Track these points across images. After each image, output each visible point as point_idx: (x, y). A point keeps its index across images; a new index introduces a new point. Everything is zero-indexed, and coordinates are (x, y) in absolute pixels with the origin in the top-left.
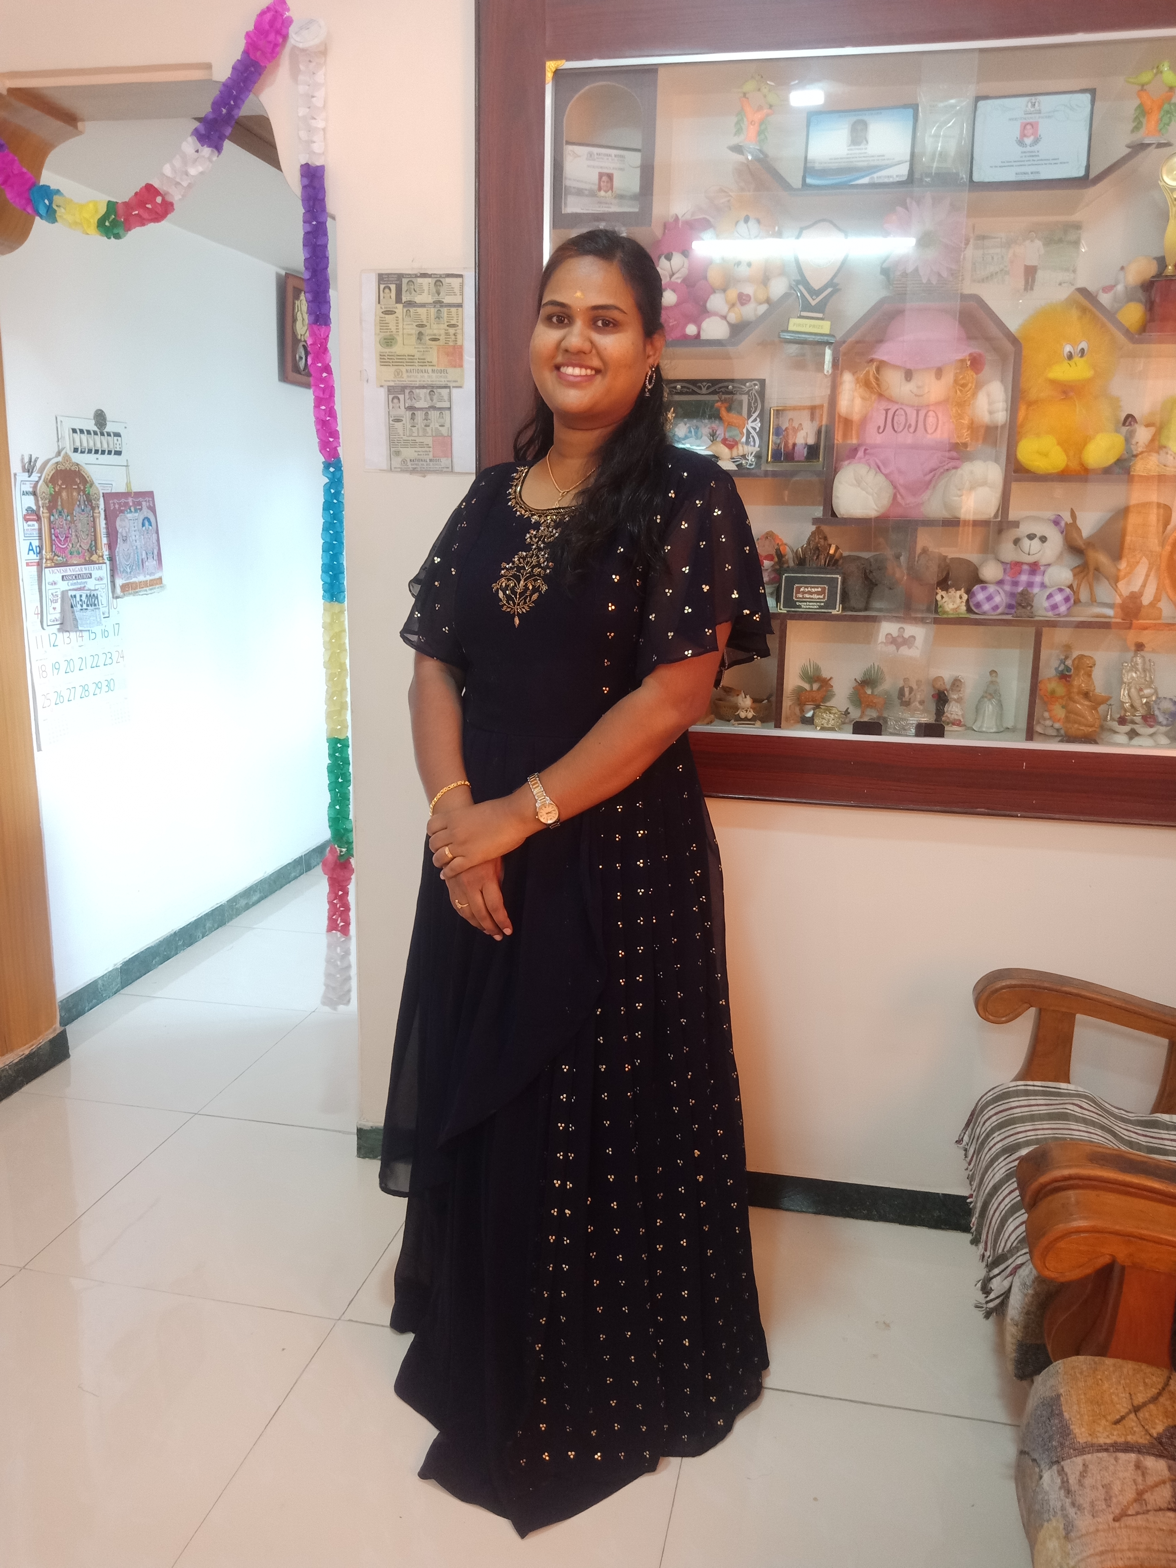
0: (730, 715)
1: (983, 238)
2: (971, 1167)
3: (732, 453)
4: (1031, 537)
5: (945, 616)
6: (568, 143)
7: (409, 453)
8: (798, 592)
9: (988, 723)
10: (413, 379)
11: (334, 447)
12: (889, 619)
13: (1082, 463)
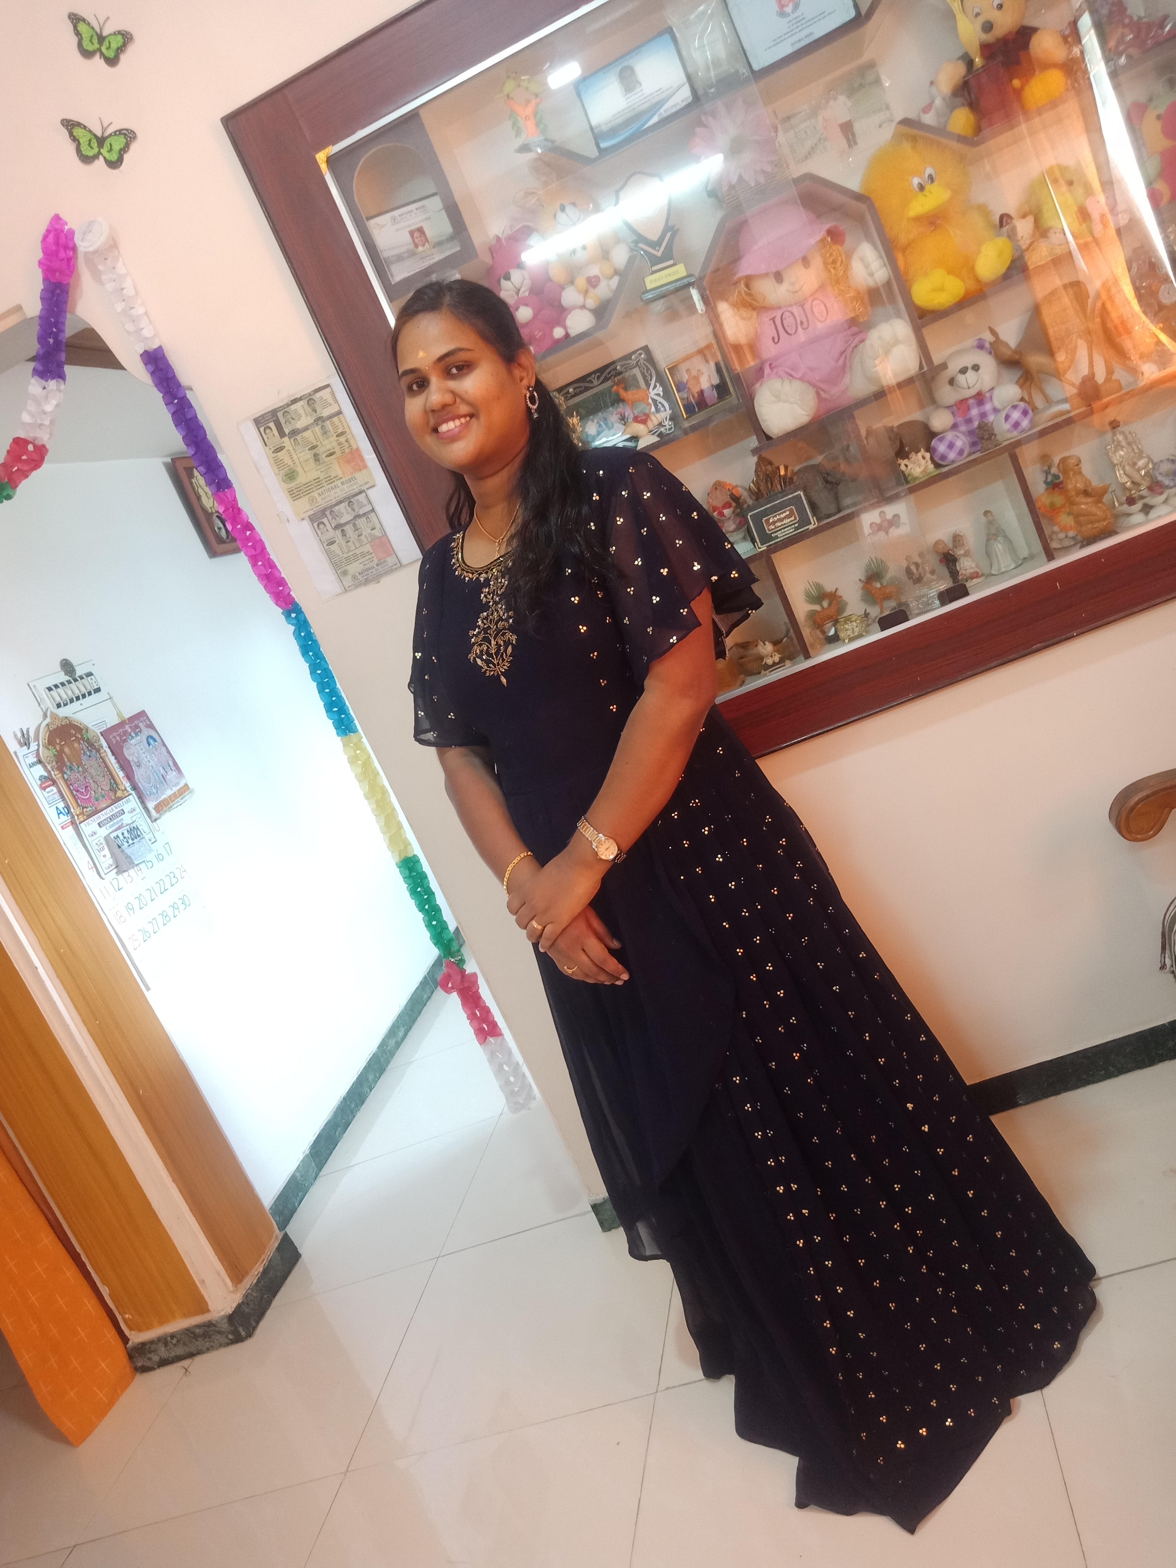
0: (760, 667)
1: (788, 118)
3: (647, 427)
4: (963, 371)
5: (917, 482)
6: (368, 219)
7: (355, 568)
8: (768, 524)
9: (1005, 562)
10: (328, 499)
11: (286, 594)
12: (866, 509)
13: (978, 280)
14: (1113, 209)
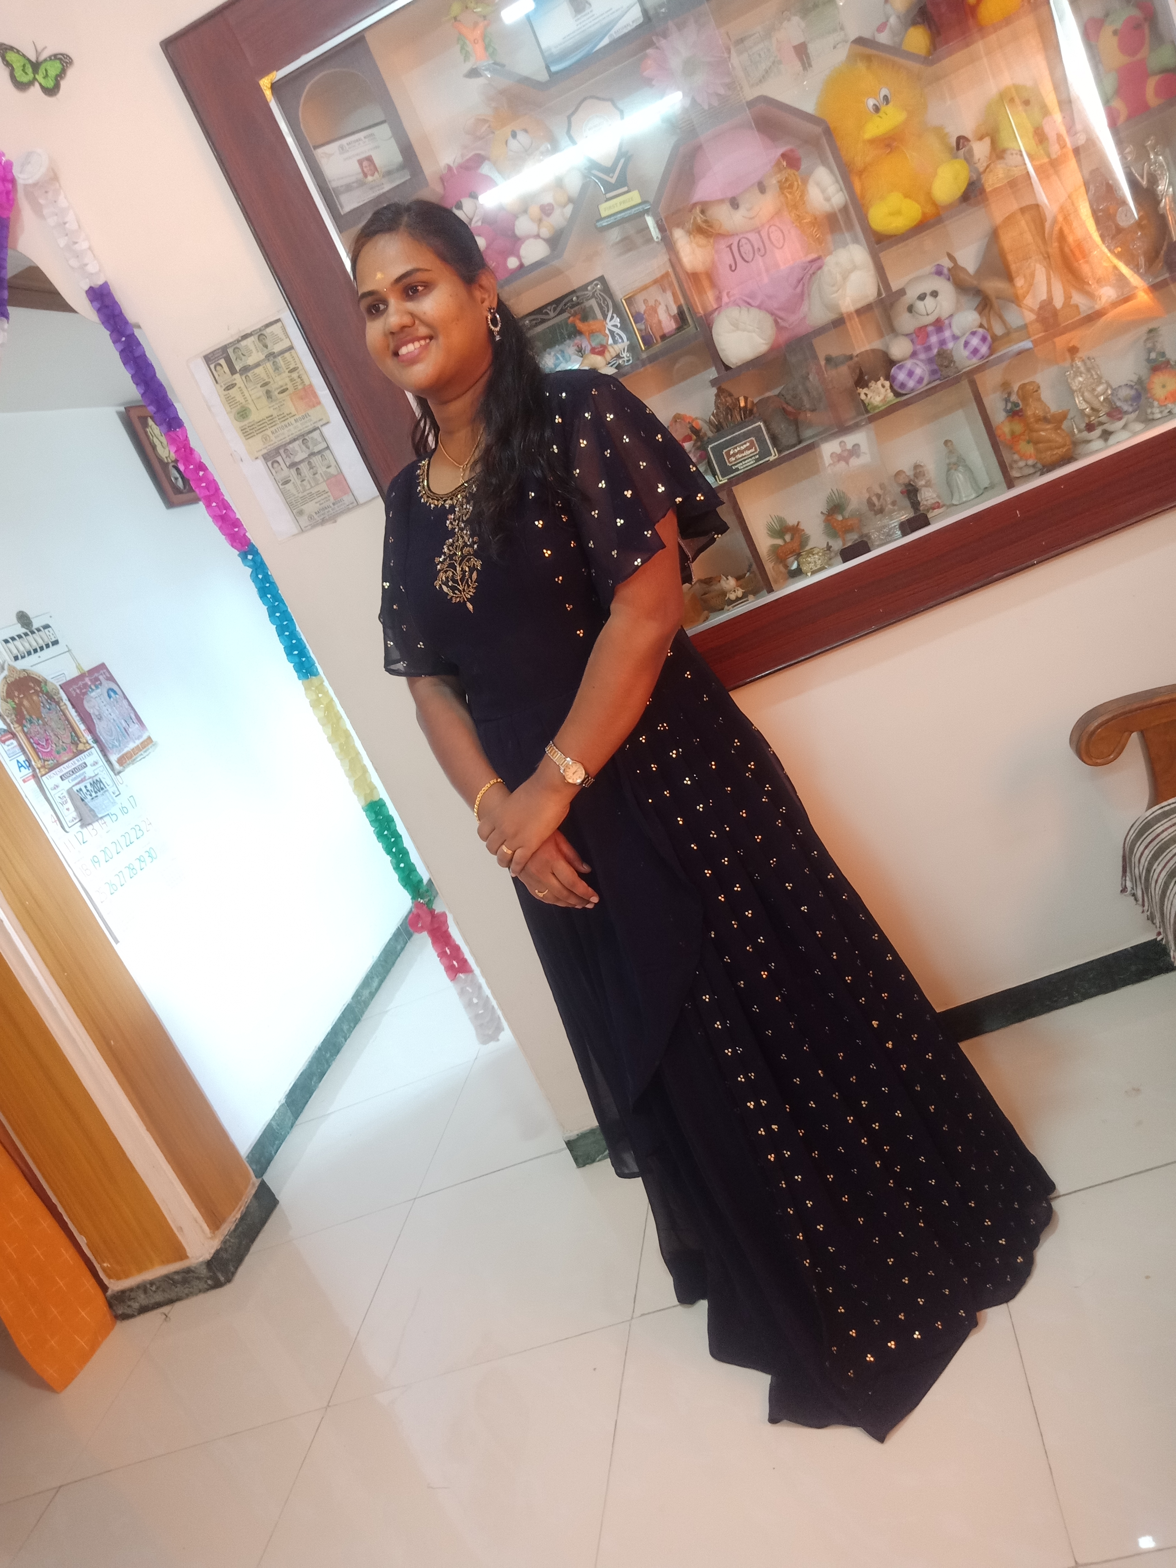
0: (724, 602)
1: (742, 40)
2: (1146, 908)
3: (605, 358)
4: (922, 297)
5: (877, 411)
6: (316, 147)
7: (311, 507)
8: (729, 456)
9: (966, 492)
10: (281, 437)
11: (242, 535)
12: (826, 440)
13: (934, 204)
14: (1070, 127)
